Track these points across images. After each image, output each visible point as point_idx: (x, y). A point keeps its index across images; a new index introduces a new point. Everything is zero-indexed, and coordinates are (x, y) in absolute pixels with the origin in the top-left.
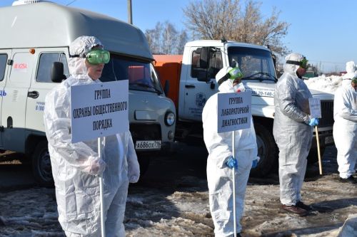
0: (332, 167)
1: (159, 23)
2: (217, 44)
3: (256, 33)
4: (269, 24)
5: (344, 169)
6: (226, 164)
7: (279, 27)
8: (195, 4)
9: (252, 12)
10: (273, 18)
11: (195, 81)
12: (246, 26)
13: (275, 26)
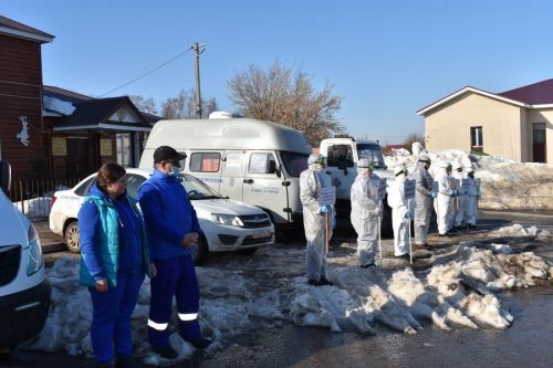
1: (182, 91)
3: (309, 109)
4: (322, 98)
6: (406, 216)
7: (332, 102)
8: (241, 76)
10: (325, 92)
12: (297, 101)
13: (328, 101)
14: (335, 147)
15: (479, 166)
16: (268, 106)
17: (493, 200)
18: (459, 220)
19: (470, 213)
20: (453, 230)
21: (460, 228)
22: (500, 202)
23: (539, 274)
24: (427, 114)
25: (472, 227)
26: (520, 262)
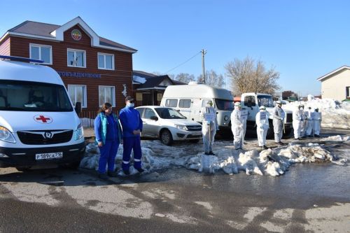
0: (292, 136)
2: (253, 94)
4: (270, 73)
5: (296, 135)
8: (230, 63)
9: (260, 67)
10: (272, 70)
11: (246, 107)
12: (257, 75)
14: (247, 97)
15: (340, 107)
16: (243, 77)
17: (344, 124)
18: (309, 132)
19: (316, 129)
20: (304, 137)
21: (309, 136)
22: (347, 125)
23: (320, 157)
24: (322, 80)
25: (316, 136)
26: (313, 151)
